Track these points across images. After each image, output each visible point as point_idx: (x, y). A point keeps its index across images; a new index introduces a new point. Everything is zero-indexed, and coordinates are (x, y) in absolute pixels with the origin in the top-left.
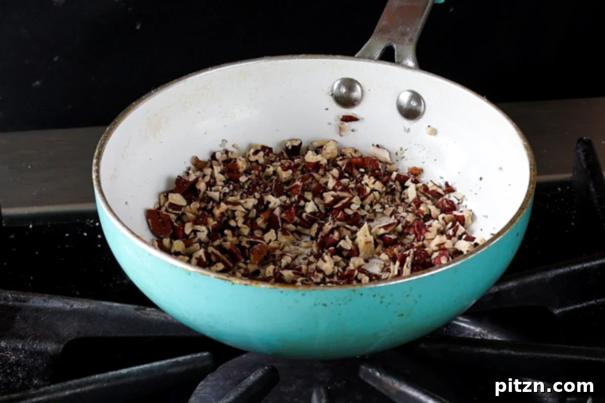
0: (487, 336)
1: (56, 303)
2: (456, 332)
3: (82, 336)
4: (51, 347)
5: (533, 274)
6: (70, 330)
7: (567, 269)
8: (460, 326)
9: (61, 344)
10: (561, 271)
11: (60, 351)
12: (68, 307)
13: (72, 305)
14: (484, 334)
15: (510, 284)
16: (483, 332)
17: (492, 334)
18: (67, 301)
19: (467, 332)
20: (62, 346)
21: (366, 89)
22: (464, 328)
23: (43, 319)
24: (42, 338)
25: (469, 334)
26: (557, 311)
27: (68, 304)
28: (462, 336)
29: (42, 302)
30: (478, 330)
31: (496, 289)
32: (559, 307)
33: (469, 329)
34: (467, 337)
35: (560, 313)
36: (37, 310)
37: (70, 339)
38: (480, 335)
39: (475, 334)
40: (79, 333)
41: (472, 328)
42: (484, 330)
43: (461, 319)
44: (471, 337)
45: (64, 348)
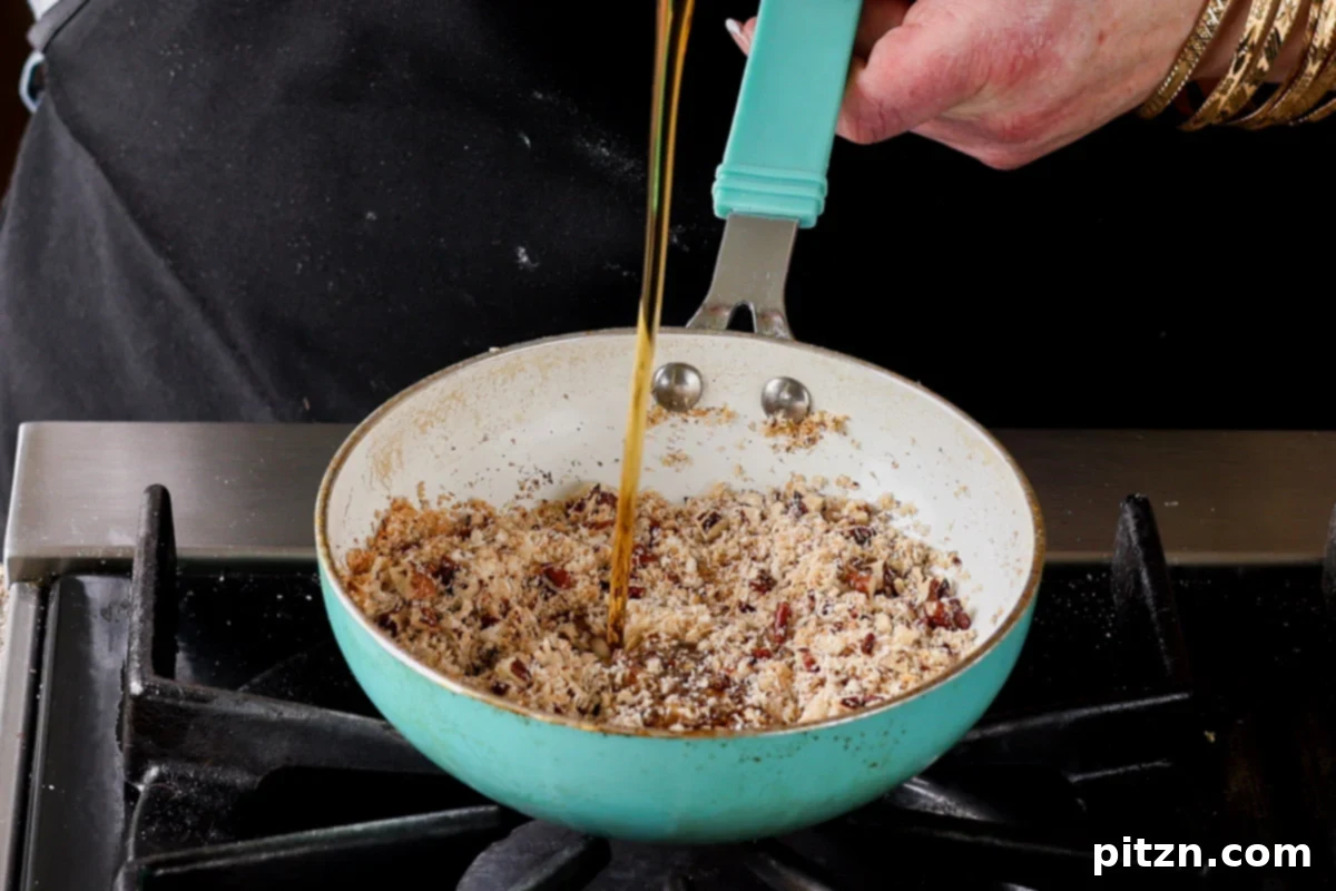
0: (955, 810)
1: (257, 708)
2: (904, 801)
3: (294, 763)
4: (241, 779)
5: (1038, 713)
6: (275, 753)
7: (1095, 710)
8: (911, 792)
9: (257, 775)
10: (1086, 712)
11: (256, 787)
12: (274, 716)
13: (281, 713)
14: (949, 807)
15: (1002, 728)
16: (949, 803)
17: (964, 808)
18: (273, 705)
19: (923, 801)
20: (259, 779)
21: (708, 379)
22: (918, 795)
23: (231, 732)
24: (226, 763)
25: (925, 806)
26: (1075, 779)
27: (275, 710)
28: (914, 807)
29: (232, 704)
30: (941, 799)
31: (976, 735)
32: (1077, 772)
33: (926, 797)
34: (922, 810)
35: (1079, 782)
36: (225, 717)
37: (273, 768)
38: (943, 808)
39: (935, 808)
40: (288, 759)
41: (931, 795)
42: (951, 800)
43: (915, 780)
44: (929, 810)
45: (262, 783)
